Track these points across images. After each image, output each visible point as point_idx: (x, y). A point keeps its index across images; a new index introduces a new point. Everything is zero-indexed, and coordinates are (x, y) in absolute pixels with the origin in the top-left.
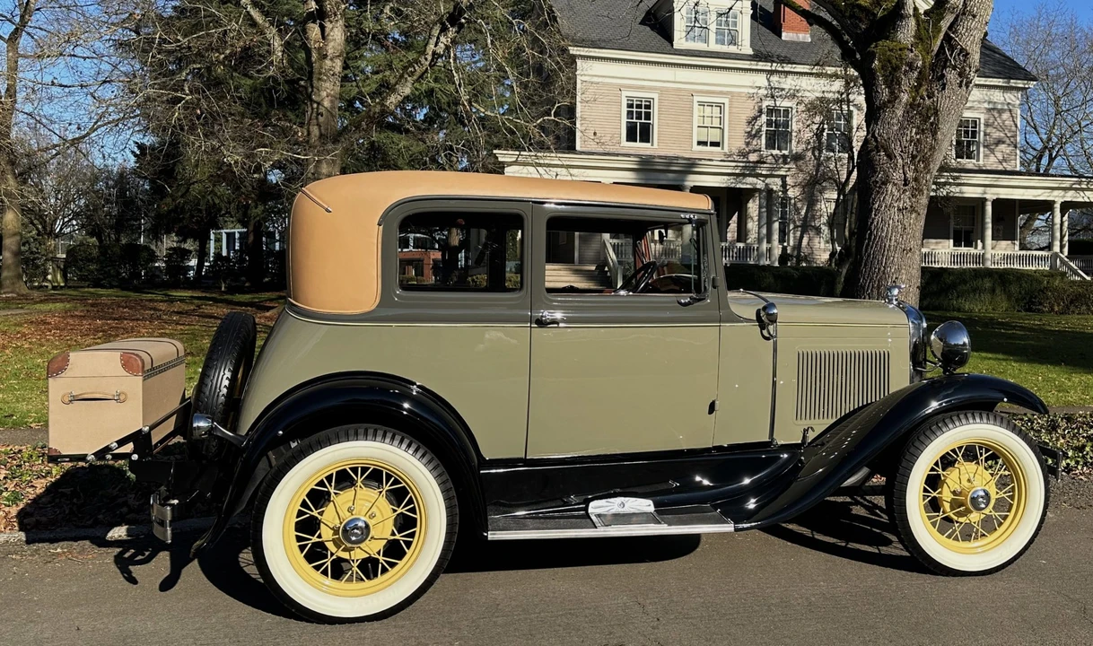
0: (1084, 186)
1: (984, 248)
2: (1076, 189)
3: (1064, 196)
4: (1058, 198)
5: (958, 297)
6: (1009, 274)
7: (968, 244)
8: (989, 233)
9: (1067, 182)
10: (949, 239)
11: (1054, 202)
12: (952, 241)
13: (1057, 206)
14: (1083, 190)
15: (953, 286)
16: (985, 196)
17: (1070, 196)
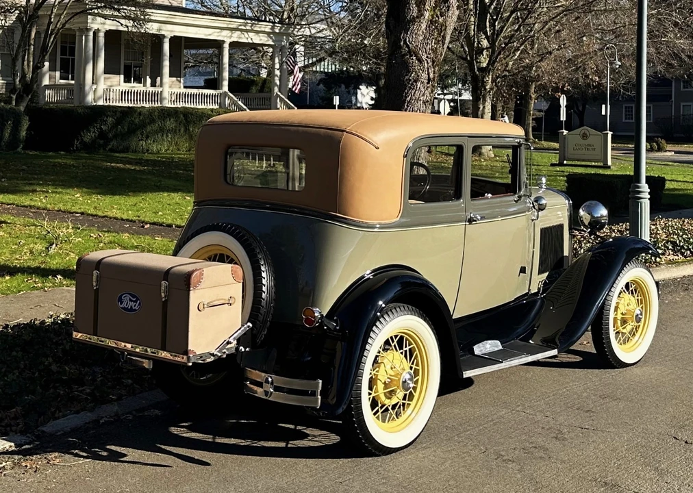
0: (248, 28)
1: (161, 85)
2: (242, 30)
3: (231, 37)
4: (227, 38)
5: (147, 137)
6: (192, 114)
7: (138, 80)
8: (166, 70)
9: (235, 23)
10: (119, 74)
11: (223, 42)
12: (122, 76)
13: (226, 46)
14: (247, 31)
15: (143, 126)
16: (163, 33)
17: (236, 36)
